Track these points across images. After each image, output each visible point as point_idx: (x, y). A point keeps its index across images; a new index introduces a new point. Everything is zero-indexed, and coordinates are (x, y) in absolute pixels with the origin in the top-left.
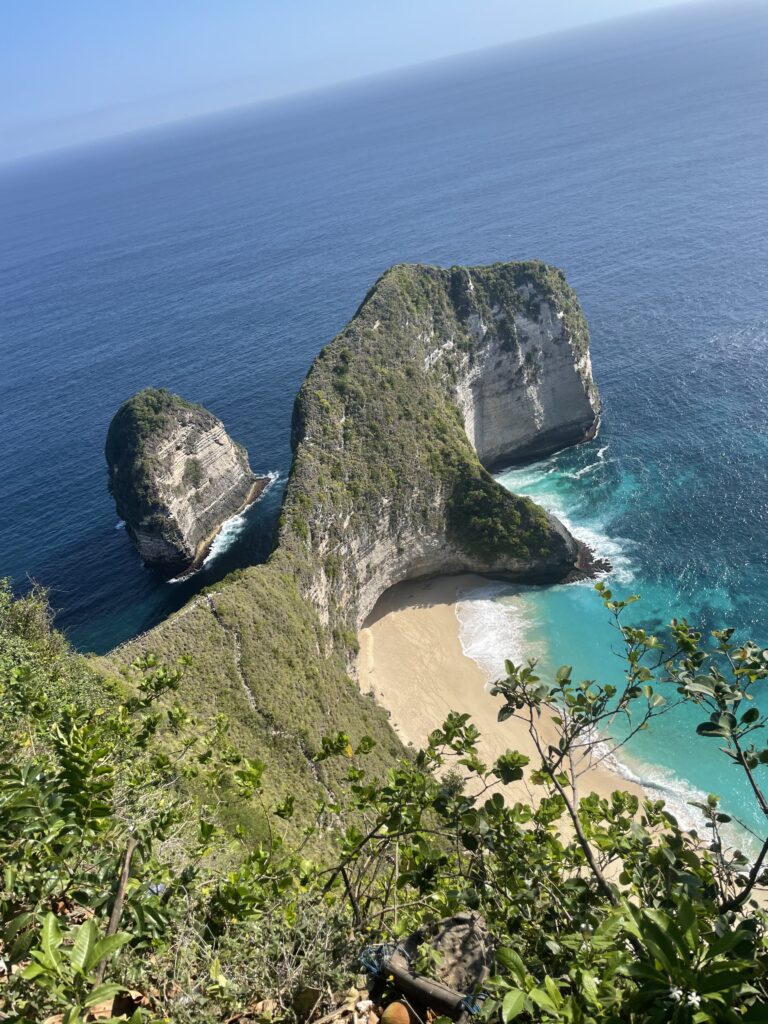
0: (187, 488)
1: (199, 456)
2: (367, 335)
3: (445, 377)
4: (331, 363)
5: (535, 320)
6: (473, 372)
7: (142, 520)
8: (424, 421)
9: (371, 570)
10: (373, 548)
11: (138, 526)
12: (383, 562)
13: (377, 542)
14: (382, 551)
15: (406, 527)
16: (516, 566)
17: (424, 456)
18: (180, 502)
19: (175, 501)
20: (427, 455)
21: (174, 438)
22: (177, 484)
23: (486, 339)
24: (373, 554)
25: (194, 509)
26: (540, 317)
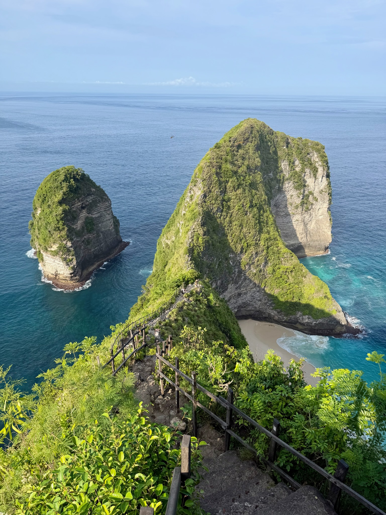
1: (94, 217)
5: (314, 176)
11: (46, 250)
13: (229, 285)
17: (260, 235)
19: (75, 239)
20: (263, 235)
21: (82, 201)
22: (78, 229)
23: (289, 179)
25: (85, 248)
26: (317, 176)
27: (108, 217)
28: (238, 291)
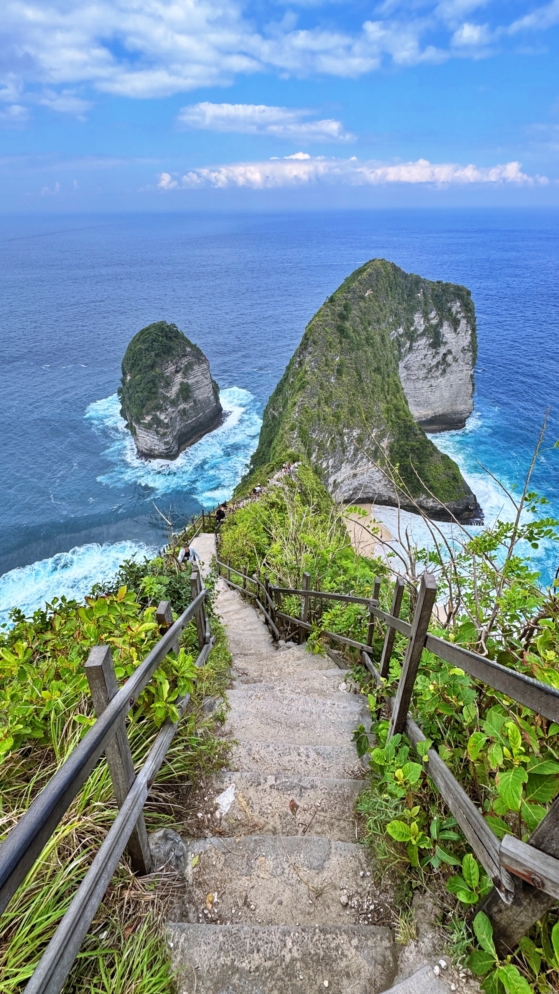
0: (179, 403)
1: (190, 382)
2: (362, 298)
3: (396, 352)
4: (338, 309)
5: (455, 330)
6: (409, 356)
7: (145, 419)
8: (387, 379)
9: (336, 485)
10: (340, 469)
11: (138, 422)
12: (342, 482)
13: (343, 465)
14: (344, 473)
15: (362, 458)
16: (431, 504)
17: (383, 406)
18: (173, 412)
19: (170, 410)
20: (386, 406)
21: (176, 364)
22: (173, 397)
23: (423, 334)
24: (338, 474)
25: (181, 419)
26: (458, 330)
27: (207, 382)
28: (354, 471)
